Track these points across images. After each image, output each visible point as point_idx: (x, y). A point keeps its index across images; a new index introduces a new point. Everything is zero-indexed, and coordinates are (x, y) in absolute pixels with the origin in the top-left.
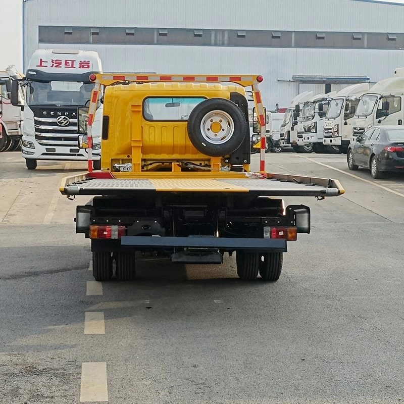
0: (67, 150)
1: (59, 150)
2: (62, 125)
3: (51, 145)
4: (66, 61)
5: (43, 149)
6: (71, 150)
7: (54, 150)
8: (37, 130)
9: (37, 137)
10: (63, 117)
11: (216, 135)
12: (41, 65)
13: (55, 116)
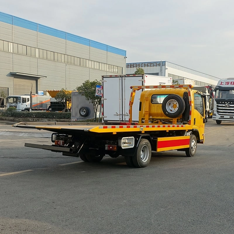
0: (228, 117)
1: (225, 117)
2: (227, 107)
3: (222, 115)
4: (231, 82)
5: (219, 116)
6: (230, 117)
7: (223, 117)
8: (217, 109)
9: (218, 112)
10: (227, 104)
11: (175, 109)
12: (221, 84)
13: (224, 104)
